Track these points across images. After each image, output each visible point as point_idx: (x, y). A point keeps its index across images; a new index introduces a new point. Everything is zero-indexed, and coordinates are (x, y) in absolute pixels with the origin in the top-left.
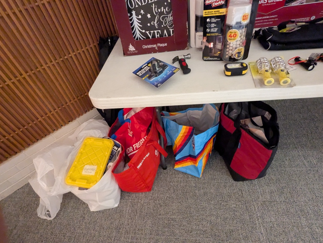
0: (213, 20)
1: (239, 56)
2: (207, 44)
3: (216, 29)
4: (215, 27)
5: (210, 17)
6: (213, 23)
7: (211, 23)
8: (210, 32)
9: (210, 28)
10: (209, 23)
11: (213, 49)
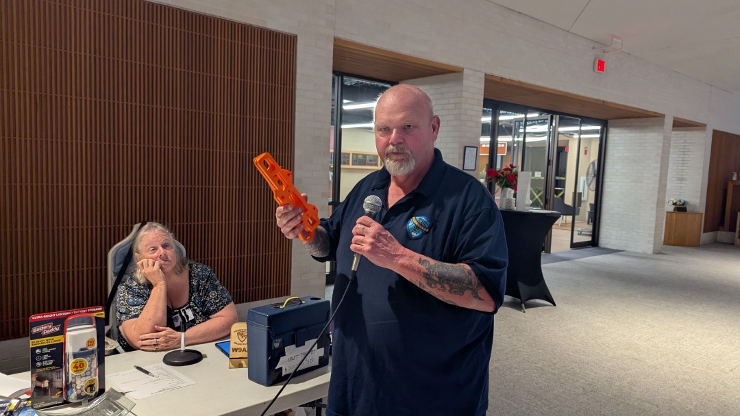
0: (46, 350)
1: (92, 391)
2: (39, 384)
3: (51, 362)
4: (49, 359)
5: (41, 348)
6: (46, 354)
7: (42, 354)
8: (42, 367)
9: (42, 361)
10: (39, 355)
11: (48, 390)
